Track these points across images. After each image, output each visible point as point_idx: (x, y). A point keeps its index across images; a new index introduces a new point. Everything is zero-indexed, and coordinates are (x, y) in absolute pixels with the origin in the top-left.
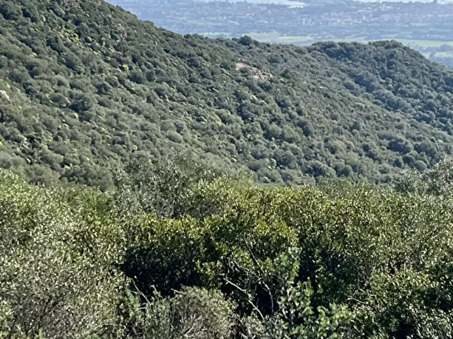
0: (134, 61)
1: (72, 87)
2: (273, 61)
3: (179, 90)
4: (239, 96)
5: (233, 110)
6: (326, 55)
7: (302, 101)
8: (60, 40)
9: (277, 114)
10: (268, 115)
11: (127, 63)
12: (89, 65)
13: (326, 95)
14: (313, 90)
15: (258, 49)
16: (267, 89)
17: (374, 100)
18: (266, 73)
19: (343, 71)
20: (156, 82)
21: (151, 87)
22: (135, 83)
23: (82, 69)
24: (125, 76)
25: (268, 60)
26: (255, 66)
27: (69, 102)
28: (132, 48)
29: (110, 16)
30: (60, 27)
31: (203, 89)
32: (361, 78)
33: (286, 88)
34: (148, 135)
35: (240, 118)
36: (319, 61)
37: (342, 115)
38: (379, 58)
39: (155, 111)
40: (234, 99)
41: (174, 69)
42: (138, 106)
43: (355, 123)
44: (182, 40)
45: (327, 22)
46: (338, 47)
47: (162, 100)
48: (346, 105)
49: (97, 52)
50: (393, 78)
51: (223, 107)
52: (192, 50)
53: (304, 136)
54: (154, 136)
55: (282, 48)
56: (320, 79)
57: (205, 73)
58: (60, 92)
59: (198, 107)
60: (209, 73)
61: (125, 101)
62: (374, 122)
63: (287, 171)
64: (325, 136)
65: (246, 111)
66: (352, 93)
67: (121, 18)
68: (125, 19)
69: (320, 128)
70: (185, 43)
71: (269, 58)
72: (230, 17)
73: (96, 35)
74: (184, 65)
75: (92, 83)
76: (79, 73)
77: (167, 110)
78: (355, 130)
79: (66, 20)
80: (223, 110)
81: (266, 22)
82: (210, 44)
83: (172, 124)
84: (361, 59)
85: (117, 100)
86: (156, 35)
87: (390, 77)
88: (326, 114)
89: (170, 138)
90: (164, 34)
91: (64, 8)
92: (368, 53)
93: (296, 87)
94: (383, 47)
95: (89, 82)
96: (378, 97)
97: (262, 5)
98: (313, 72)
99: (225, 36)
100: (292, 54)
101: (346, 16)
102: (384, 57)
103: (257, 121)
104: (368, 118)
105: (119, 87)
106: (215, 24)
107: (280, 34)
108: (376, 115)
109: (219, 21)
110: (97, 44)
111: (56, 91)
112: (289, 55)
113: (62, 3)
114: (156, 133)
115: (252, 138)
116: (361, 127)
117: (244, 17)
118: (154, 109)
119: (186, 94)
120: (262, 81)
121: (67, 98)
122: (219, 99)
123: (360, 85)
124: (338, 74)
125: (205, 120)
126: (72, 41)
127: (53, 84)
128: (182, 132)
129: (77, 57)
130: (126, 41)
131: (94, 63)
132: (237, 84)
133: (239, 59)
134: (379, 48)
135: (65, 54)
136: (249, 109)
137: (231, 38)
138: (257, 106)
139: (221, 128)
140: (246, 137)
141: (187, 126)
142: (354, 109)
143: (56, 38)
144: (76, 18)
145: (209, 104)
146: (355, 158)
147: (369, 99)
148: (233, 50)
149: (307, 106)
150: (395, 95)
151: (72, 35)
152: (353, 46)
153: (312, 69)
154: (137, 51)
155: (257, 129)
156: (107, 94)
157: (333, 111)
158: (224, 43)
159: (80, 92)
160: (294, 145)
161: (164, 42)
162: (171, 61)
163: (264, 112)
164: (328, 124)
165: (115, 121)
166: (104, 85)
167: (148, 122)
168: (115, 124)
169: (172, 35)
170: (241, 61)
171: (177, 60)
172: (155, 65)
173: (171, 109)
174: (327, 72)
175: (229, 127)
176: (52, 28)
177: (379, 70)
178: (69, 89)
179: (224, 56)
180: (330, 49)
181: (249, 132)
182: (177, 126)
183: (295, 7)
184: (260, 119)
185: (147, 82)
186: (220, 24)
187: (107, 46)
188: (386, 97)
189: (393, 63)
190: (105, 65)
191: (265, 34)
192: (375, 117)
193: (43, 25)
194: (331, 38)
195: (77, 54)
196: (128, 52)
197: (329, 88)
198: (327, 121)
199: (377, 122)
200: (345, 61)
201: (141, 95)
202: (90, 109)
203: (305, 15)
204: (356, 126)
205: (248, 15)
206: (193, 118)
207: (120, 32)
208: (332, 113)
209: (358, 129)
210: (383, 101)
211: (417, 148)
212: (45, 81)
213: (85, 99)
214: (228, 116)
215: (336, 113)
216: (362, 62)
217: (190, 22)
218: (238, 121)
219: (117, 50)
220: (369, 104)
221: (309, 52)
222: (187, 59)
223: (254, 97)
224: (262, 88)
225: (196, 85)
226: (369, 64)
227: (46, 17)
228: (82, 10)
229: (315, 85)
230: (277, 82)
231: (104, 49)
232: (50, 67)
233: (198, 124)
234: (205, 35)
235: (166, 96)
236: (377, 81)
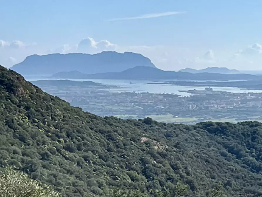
0: (68, 136)
1: (24, 154)
2: (168, 136)
3: (100, 157)
4: (143, 162)
5: (139, 171)
6: (207, 132)
7: (189, 165)
8: (15, 121)
9: (171, 174)
10: (164, 175)
11: (63, 137)
12: (35, 139)
13: (207, 161)
14: (198, 157)
15: (157, 127)
16: (164, 156)
17: (243, 165)
18: (163, 144)
19: (219, 143)
20: (84, 151)
21: (80, 155)
22: (69, 152)
23: (31, 142)
24: (61, 147)
25: (165, 136)
26: (155, 140)
27: (21, 166)
28: (66, 126)
29: (51, 104)
30: (15, 112)
31: (118, 156)
32: (233, 148)
33: (178, 156)
34: (78, 190)
35: (144, 177)
36: (201, 136)
37: (219, 176)
38: (246, 134)
39: (83, 172)
40: (140, 163)
41: (97, 141)
42: (70, 169)
43: (228, 181)
44: (103, 120)
45: (208, 107)
46: (216, 126)
47: (88, 164)
48: (222, 168)
49: (41, 129)
50: (256, 149)
51: (132, 169)
52: (109, 128)
53: (191, 191)
54: (82, 191)
55: (175, 127)
56: (202, 149)
57: (119, 144)
58: (15, 159)
59: (114, 169)
60: (122, 144)
61: (62, 164)
62: (242, 181)
64: (206, 191)
65: (149, 172)
66: (226, 159)
67: (59, 105)
68: (62, 106)
69: (202, 185)
70: (105, 123)
71: (166, 134)
72: (136, 104)
73: (40, 117)
74: (104, 139)
75: (37, 152)
76: (29, 145)
77: (91, 171)
78: (228, 187)
79: (19, 106)
80: (132, 171)
81: (163, 107)
82: (123, 124)
83: (95, 182)
84: (232, 135)
85: (55, 164)
86: (84, 117)
87: (253, 148)
88: (207, 175)
89: (94, 192)
90: (90, 116)
91: (18, 98)
92: (237, 130)
93: (185, 155)
94: (248, 126)
95: (36, 151)
96: (246, 162)
97: (160, 95)
98: (197, 144)
99: (133, 117)
100: (182, 130)
101: (222, 103)
102: (249, 133)
103: (157, 179)
104: (238, 178)
105: (57, 155)
106: (125, 108)
107: (173, 116)
108: (243, 175)
109: (128, 107)
110: (41, 124)
111: (12, 158)
112: (179, 132)
113: (17, 94)
114: (84, 188)
115: (153, 192)
116: (233, 184)
117: (146, 104)
118: (81, 170)
119: (105, 160)
120: (160, 151)
121: (20, 163)
122: (129, 163)
123: (232, 154)
124: (215, 145)
125: (119, 179)
126: (24, 121)
127: (10, 153)
128: (102, 187)
129: (27, 133)
130: (62, 122)
131: (39, 138)
132: (142, 153)
133: (144, 135)
134: (245, 126)
135: (18, 131)
136: (151, 171)
137: (137, 119)
138: (157, 168)
139: (130, 185)
140: (149, 191)
141: (106, 183)
142: (227, 171)
143: (12, 120)
144: (27, 105)
145: (122, 167)
147: (238, 164)
148: (139, 128)
149: (193, 169)
150: (258, 161)
151: (24, 117)
152: (226, 125)
153: (197, 142)
154: (70, 129)
155: (157, 186)
156: (48, 160)
157: (212, 172)
158: (132, 123)
159: (29, 159)
161: (89, 122)
162: (94, 136)
163: (162, 173)
164: (208, 182)
165: (54, 179)
166: (46, 153)
167: (78, 180)
168: (54, 182)
169: (95, 117)
170: (145, 136)
171: (99, 136)
172: (83, 139)
173: (94, 171)
174: (208, 144)
175: (136, 183)
176: (9, 112)
177: (245, 143)
178: (22, 157)
179: (133, 132)
180: (209, 127)
181: (151, 187)
182: (99, 183)
183: (184, 96)
184: (158, 178)
185: (77, 151)
186: (129, 109)
187: (49, 125)
188: (251, 162)
189: (255, 138)
190: (47, 138)
191: (162, 116)
192: (243, 177)
193: (3, 111)
194: (210, 119)
195: (27, 131)
196: (64, 129)
197: (209, 156)
198: (208, 179)
199: (244, 181)
200: (221, 136)
201: (72, 160)
202: (37, 170)
203: (191, 102)
204: (229, 184)
205: (149, 102)
206: (110, 177)
207: (58, 116)
208: (212, 174)
209: (230, 186)
210: (249, 165)
212: (4, 150)
213: (33, 164)
214: (136, 176)
215: (215, 174)
216: (233, 137)
217: (107, 107)
218: (143, 180)
219: (56, 128)
220: (239, 167)
221: (195, 129)
222: (106, 134)
223: (155, 162)
224: (160, 155)
225: (112, 153)
226: (238, 138)
227: (5, 105)
228: (31, 100)
229: (198, 153)
230: (171, 152)
231: (46, 127)
232: (7, 140)
233: (114, 182)
234: (118, 116)
235: (91, 161)
236: (244, 151)
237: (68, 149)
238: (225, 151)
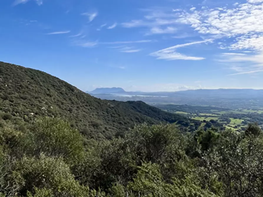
0: (87, 102)
4: (107, 109)
9: (114, 112)
11: (85, 103)
18: (113, 105)
19: (131, 106)
20: (91, 106)
21: (89, 107)
24: (84, 105)
26: (111, 104)
28: (87, 100)
29: (84, 95)
31: (100, 108)
33: (117, 108)
35: (106, 113)
36: (127, 104)
37: (127, 113)
42: (85, 111)
44: (98, 99)
46: (131, 102)
49: (79, 101)
52: (99, 101)
53: (119, 117)
57: (101, 105)
59: (98, 111)
61: (83, 110)
63: (114, 123)
64: (123, 117)
65: (108, 112)
67: (86, 95)
69: (122, 115)
76: (74, 104)
79: (74, 95)
80: (103, 112)
85: (81, 109)
87: (140, 107)
92: (136, 103)
96: (137, 110)
98: (126, 106)
100: (122, 103)
102: (139, 104)
105: (82, 107)
113: (74, 92)
118: (89, 111)
119: (96, 109)
120: (112, 107)
122: (103, 110)
125: (99, 113)
126: (75, 99)
128: (93, 116)
129: (75, 102)
131: (78, 103)
132: (107, 107)
135: (72, 101)
138: (110, 111)
139: (102, 115)
141: (95, 115)
143: (71, 98)
144: (77, 95)
145: (101, 111)
146: (128, 121)
149: (120, 111)
152: (133, 101)
155: (110, 115)
156: (79, 108)
160: (117, 118)
161: (94, 99)
163: (112, 112)
169: (96, 98)
170: (109, 103)
171: (96, 103)
172: (91, 103)
173: (93, 111)
175: (104, 115)
176: (71, 96)
177: (138, 106)
179: (106, 102)
180: (129, 102)
181: (108, 116)
182: (93, 114)
184: (110, 113)
190: (80, 103)
193: (69, 96)
200: (132, 104)
201: (87, 109)
204: (130, 115)
211: (141, 119)
219: (84, 100)
221: (126, 102)
223: (110, 109)
227: (70, 94)
228: (78, 93)
230: (115, 107)
233: (97, 114)
235: (92, 109)
236: (137, 108)
237: (86, 106)
238: (133, 108)
